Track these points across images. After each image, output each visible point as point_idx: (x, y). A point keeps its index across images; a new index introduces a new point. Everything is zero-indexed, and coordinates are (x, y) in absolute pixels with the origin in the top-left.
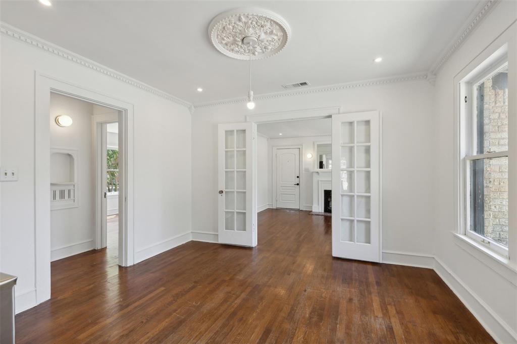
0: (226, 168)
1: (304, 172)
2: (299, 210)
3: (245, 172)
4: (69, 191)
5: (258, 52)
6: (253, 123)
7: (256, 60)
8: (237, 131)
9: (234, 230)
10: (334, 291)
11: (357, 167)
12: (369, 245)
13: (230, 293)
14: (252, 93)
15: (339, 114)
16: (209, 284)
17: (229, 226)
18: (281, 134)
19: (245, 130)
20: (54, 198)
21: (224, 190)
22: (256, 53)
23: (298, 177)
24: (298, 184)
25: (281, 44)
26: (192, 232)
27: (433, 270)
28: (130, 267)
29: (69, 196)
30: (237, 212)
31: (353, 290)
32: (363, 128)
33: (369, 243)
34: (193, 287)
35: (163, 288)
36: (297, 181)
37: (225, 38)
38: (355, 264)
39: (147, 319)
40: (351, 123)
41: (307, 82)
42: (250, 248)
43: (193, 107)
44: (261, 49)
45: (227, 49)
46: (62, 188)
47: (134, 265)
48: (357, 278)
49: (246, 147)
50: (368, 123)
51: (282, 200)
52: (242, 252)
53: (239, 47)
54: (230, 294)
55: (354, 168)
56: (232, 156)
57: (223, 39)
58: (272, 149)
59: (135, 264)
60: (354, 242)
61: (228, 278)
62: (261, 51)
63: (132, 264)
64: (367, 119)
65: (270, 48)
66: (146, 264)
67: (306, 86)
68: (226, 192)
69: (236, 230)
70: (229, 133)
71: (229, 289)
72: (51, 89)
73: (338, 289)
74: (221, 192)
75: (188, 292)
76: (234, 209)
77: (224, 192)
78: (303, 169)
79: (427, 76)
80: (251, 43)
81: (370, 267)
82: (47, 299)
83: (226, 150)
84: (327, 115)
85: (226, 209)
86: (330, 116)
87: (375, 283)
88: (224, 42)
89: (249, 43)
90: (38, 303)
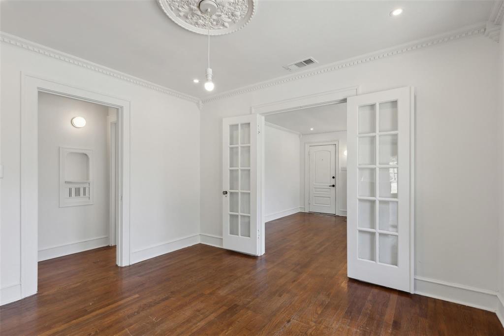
0: (230, 167)
1: (340, 172)
2: (335, 216)
3: (249, 170)
4: (85, 189)
5: (228, 22)
6: (258, 116)
7: (229, 33)
8: (242, 125)
9: (238, 235)
10: (327, 327)
11: (379, 164)
12: (396, 267)
13: (199, 311)
14: (210, 71)
15: (357, 95)
16: (184, 297)
17: (233, 231)
18: (312, 129)
19: (249, 124)
20: (70, 195)
21: (228, 190)
22: (226, 24)
23: (333, 177)
24: (333, 186)
25: (249, 5)
26: (200, 235)
27: (494, 315)
28: (125, 267)
29: (84, 194)
30: (241, 216)
31: (354, 330)
32: (388, 111)
33: (396, 265)
34: (167, 299)
35: (137, 296)
36: (332, 182)
37: (180, 9)
38: (376, 291)
39: (96, 331)
40: (373, 106)
41: (312, 58)
42: (254, 257)
43: (201, 102)
44: (229, 18)
45: (191, 24)
46: (77, 186)
47: (130, 266)
48: (369, 311)
49: (251, 142)
50: (394, 103)
51: (316, 203)
52: (243, 260)
53: (202, 18)
54: (198, 313)
55: (375, 164)
56: (237, 153)
57: (180, 11)
58: (305, 146)
59: (131, 264)
60: (375, 261)
61: (208, 292)
62: (230, 20)
63: (128, 265)
64: (393, 99)
65: (238, 13)
66: (140, 266)
67: (311, 65)
68: (231, 193)
69: (240, 236)
70: (234, 127)
71: (202, 306)
72: (38, 88)
73: (333, 326)
74: (226, 193)
75: (158, 303)
76: (238, 212)
77: (228, 194)
78: (340, 168)
79: (485, 30)
80: (209, 10)
81: (394, 297)
82: (33, 294)
83: (231, 146)
84: (341, 98)
85: (231, 211)
86: (345, 100)
87: (391, 323)
88: (182, 14)
89: (207, 10)
90: (23, 297)
